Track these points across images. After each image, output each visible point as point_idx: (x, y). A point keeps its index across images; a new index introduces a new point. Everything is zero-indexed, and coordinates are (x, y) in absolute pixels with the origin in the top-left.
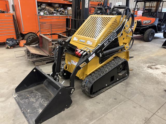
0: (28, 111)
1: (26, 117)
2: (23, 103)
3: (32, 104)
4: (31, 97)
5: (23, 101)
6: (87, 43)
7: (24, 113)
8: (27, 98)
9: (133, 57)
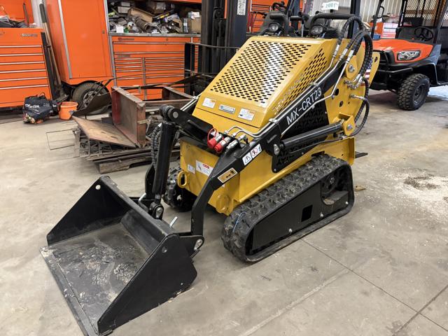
0: (81, 294)
1: (75, 312)
2: (67, 272)
3: (92, 276)
4: (87, 259)
5: (66, 268)
6: (239, 116)
7: (68, 300)
8: (79, 260)
9: (367, 154)
